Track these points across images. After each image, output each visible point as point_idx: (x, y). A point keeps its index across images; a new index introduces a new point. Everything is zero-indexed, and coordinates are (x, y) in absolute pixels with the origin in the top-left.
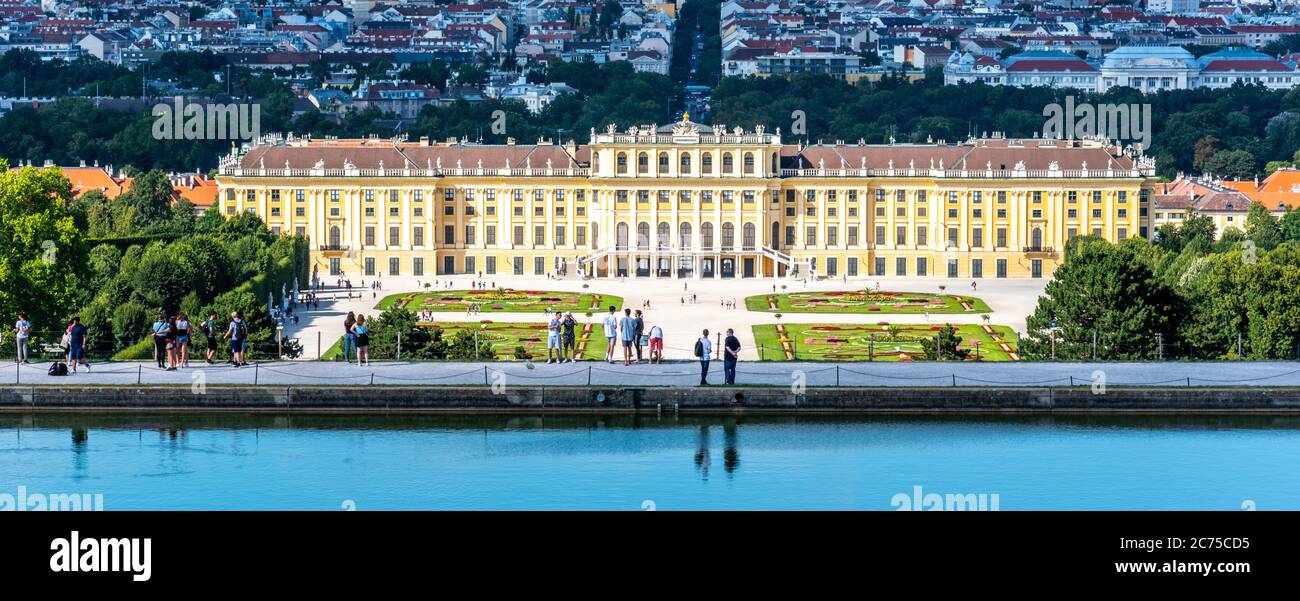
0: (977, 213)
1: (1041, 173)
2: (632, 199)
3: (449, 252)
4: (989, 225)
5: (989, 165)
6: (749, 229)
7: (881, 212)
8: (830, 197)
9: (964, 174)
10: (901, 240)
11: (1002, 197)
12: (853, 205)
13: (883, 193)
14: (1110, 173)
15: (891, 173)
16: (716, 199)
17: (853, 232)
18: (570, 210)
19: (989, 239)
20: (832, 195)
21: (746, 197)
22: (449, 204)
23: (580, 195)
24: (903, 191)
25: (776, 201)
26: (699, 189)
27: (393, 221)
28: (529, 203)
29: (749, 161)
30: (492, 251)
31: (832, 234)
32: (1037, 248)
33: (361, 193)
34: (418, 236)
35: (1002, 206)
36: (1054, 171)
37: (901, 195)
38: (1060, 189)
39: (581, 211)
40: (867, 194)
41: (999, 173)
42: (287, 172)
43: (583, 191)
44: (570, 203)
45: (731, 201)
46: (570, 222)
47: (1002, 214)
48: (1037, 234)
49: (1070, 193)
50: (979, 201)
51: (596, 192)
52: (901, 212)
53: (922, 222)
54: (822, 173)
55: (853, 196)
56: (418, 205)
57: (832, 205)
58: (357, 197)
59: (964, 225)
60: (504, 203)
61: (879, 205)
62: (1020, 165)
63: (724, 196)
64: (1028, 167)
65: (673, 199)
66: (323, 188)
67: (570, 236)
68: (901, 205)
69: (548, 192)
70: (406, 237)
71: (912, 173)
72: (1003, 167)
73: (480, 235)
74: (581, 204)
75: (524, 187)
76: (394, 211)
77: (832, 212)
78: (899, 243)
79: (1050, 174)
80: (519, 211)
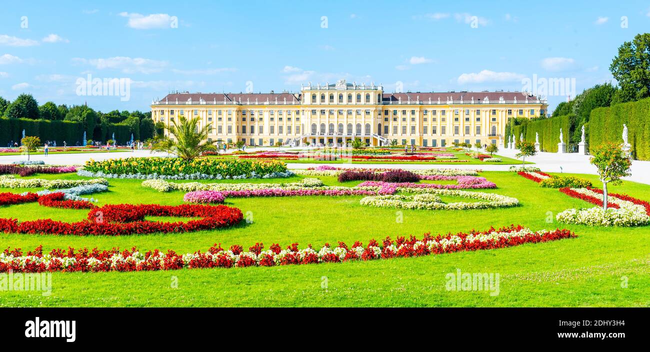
0: (467, 119)
1: (496, 102)
2: (318, 113)
3: (244, 136)
4: (473, 124)
5: (472, 98)
6: (368, 126)
7: (425, 120)
8: (403, 113)
9: (462, 102)
10: (434, 132)
11: (478, 112)
12: (413, 116)
13: (426, 111)
14: (527, 102)
15: (430, 103)
16: (354, 113)
17: (413, 128)
18: (293, 119)
19: (473, 130)
20: (404, 112)
21: (367, 112)
22: (244, 116)
23: (298, 113)
24: (435, 111)
25: (380, 114)
26: (347, 109)
27: (220, 123)
28: (276, 116)
29: (368, 97)
30: (261, 136)
31: (404, 129)
32: (494, 135)
33: (206, 111)
34: (230, 129)
35: (478, 116)
36: (502, 100)
37: (434, 112)
38: (504, 109)
39: (298, 119)
40: (420, 112)
41: (477, 102)
42: (177, 103)
43: (299, 111)
44: (293, 116)
45: (360, 114)
46: (293, 124)
47: (478, 119)
48: (494, 129)
49: (509, 110)
50: (468, 114)
51: (303, 110)
52: (434, 120)
53: (443, 124)
54: (400, 103)
55: (413, 112)
56: (230, 116)
57: (404, 117)
58: (205, 113)
59: (461, 124)
60: (266, 116)
61: (425, 117)
62: (486, 98)
63: (357, 112)
64: (490, 100)
65: (336, 113)
66: (191, 109)
67: (293, 130)
68: (434, 117)
69: (284, 111)
70: (225, 130)
71: (439, 103)
72: (479, 100)
73: (256, 130)
74: (298, 116)
75: (274, 109)
76: (220, 119)
77: (404, 120)
78: (433, 133)
79: (500, 102)
80: (272, 119)
